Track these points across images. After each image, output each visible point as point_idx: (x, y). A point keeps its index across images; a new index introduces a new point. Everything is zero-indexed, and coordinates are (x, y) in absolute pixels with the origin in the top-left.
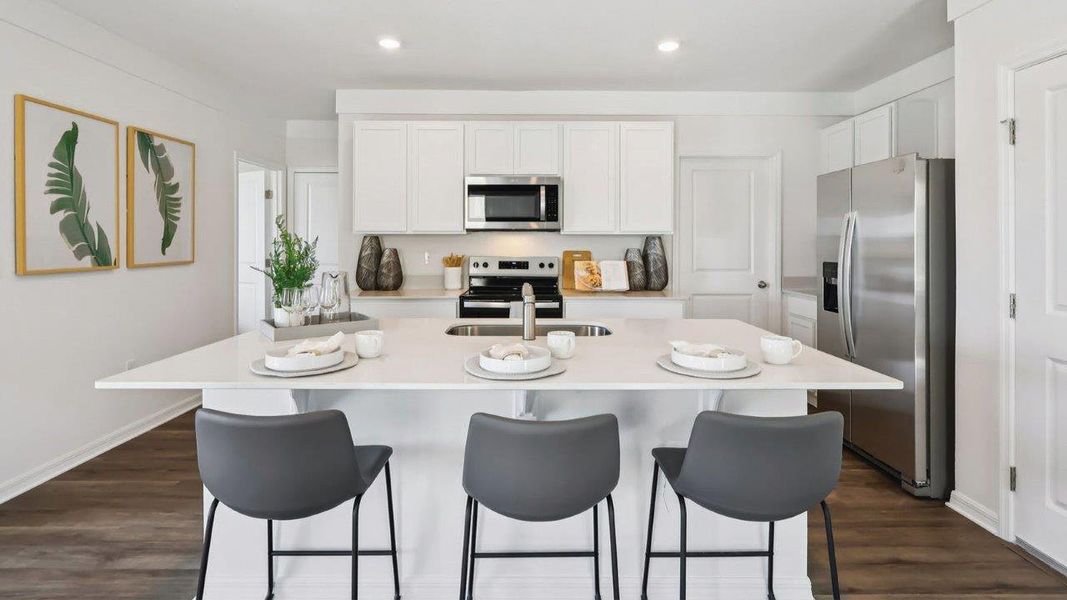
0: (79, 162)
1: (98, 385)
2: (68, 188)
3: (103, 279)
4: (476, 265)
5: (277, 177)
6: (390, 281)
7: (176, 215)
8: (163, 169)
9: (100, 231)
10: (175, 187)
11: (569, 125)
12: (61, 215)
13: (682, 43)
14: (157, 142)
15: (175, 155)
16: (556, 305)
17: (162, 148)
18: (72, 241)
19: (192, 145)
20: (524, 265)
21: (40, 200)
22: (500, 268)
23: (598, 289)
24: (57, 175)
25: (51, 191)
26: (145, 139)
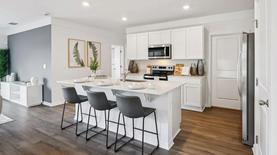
0: (78, 49)
1: (57, 82)
2: (76, 53)
3: (83, 69)
4: (154, 67)
5: (122, 48)
6: (135, 71)
7: (97, 57)
8: (94, 48)
9: (82, 60)
10: (97, 52)
11: (173, 30)
12: (75, 57)
13: (190, 6)
14: (93, 43)
15: (97, 46)
16: (165, 78)
17: (94, 44)
18: (77, 62)
19: (100, 43)
20: (165, 68)
21: (72, 55)
22: (159, 68)
23: (180, 74)
24: (74, 51)
25: (74, 54)
26: (90, 43)
